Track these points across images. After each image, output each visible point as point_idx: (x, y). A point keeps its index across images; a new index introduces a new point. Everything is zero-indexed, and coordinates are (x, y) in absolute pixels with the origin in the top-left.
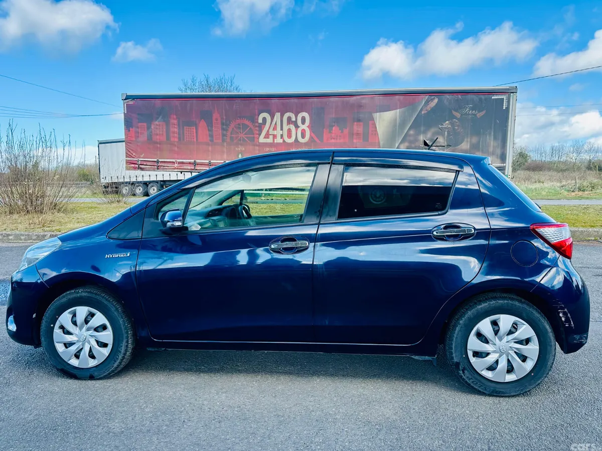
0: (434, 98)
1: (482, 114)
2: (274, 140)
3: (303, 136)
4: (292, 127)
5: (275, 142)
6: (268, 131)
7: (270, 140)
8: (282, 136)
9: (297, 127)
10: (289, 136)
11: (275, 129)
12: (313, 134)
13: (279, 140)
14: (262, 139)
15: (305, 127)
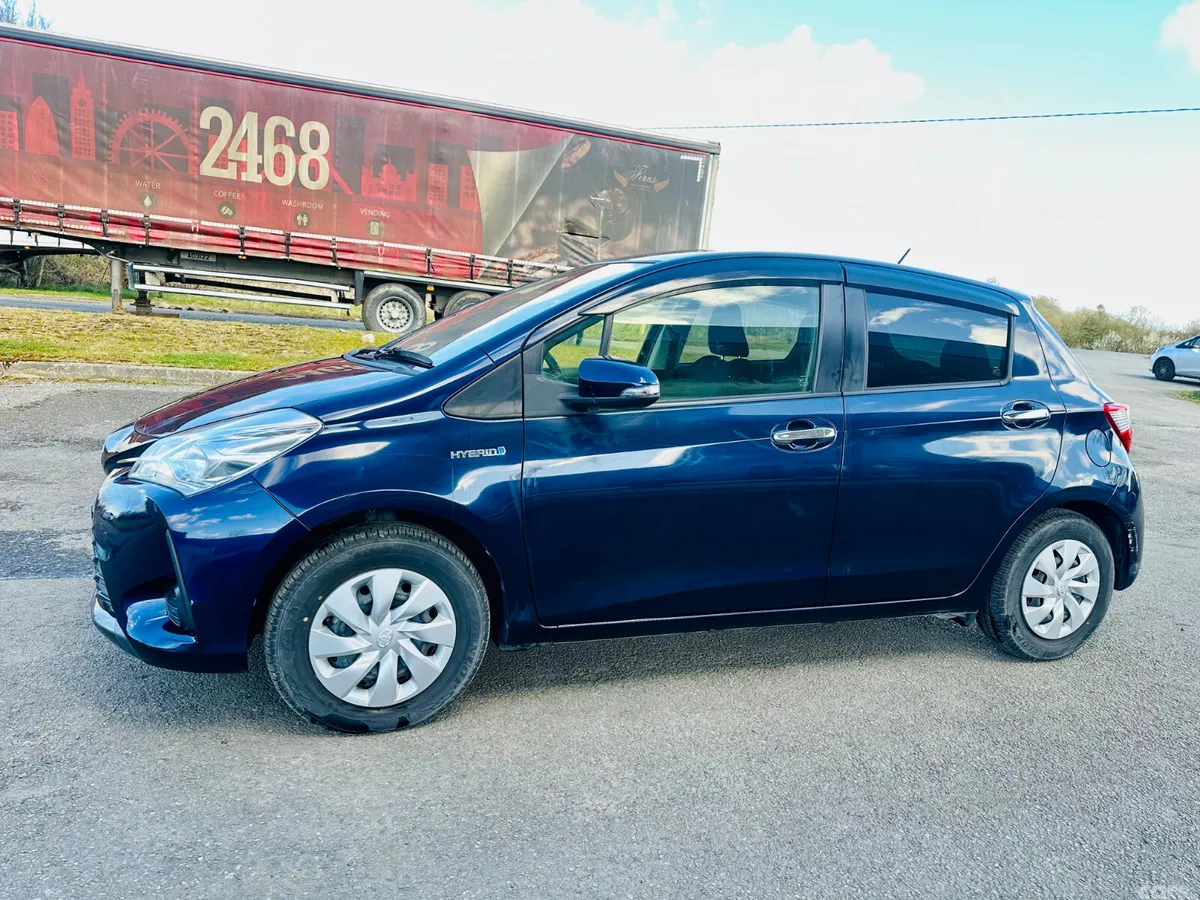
0: (584, 141)
1: (664, 184)
2: (239, 176)
3: (314, 173)
4: (288, 153)
5: (244, 178)
6: (225, 151)
7: (230, 173)
8: (260, 168)
9: (299, 152)
10: (280, 170)
11: (243, 147)
12: (336, 174)
13: (252, 176)
14: (207, 168)
15: (318, 154)
